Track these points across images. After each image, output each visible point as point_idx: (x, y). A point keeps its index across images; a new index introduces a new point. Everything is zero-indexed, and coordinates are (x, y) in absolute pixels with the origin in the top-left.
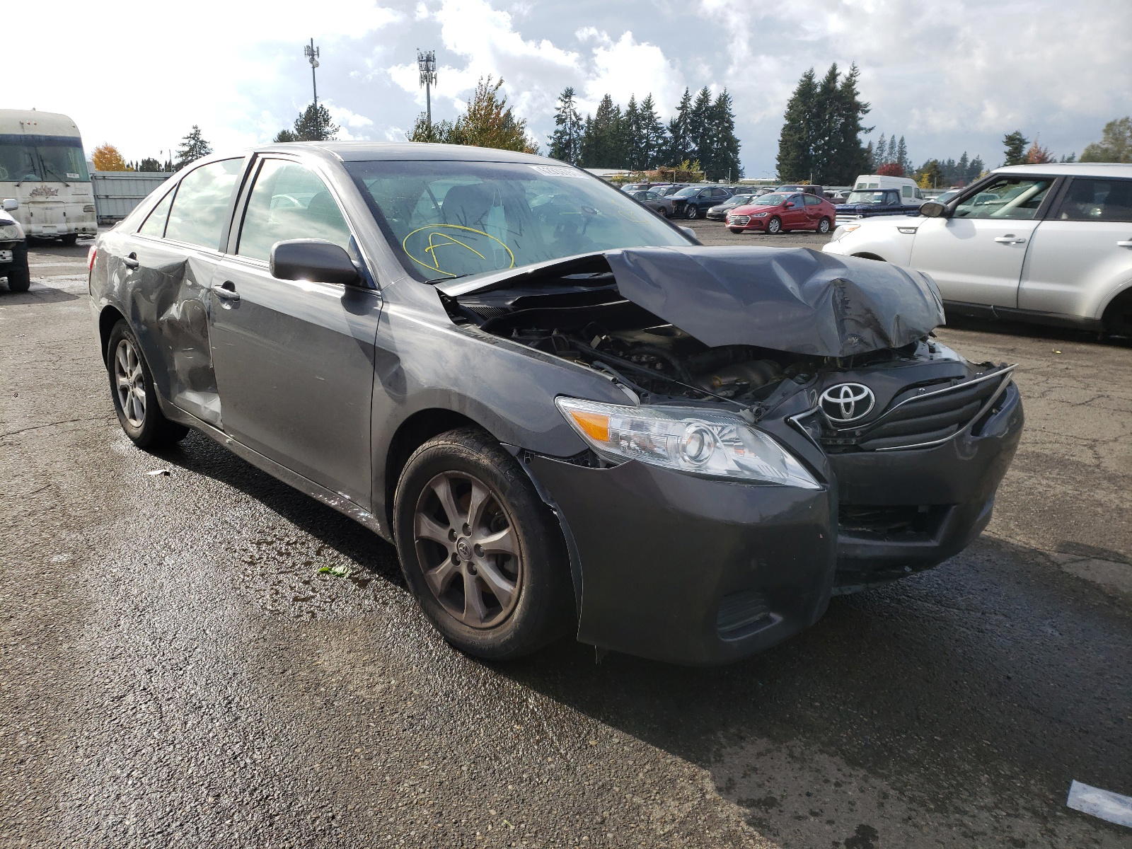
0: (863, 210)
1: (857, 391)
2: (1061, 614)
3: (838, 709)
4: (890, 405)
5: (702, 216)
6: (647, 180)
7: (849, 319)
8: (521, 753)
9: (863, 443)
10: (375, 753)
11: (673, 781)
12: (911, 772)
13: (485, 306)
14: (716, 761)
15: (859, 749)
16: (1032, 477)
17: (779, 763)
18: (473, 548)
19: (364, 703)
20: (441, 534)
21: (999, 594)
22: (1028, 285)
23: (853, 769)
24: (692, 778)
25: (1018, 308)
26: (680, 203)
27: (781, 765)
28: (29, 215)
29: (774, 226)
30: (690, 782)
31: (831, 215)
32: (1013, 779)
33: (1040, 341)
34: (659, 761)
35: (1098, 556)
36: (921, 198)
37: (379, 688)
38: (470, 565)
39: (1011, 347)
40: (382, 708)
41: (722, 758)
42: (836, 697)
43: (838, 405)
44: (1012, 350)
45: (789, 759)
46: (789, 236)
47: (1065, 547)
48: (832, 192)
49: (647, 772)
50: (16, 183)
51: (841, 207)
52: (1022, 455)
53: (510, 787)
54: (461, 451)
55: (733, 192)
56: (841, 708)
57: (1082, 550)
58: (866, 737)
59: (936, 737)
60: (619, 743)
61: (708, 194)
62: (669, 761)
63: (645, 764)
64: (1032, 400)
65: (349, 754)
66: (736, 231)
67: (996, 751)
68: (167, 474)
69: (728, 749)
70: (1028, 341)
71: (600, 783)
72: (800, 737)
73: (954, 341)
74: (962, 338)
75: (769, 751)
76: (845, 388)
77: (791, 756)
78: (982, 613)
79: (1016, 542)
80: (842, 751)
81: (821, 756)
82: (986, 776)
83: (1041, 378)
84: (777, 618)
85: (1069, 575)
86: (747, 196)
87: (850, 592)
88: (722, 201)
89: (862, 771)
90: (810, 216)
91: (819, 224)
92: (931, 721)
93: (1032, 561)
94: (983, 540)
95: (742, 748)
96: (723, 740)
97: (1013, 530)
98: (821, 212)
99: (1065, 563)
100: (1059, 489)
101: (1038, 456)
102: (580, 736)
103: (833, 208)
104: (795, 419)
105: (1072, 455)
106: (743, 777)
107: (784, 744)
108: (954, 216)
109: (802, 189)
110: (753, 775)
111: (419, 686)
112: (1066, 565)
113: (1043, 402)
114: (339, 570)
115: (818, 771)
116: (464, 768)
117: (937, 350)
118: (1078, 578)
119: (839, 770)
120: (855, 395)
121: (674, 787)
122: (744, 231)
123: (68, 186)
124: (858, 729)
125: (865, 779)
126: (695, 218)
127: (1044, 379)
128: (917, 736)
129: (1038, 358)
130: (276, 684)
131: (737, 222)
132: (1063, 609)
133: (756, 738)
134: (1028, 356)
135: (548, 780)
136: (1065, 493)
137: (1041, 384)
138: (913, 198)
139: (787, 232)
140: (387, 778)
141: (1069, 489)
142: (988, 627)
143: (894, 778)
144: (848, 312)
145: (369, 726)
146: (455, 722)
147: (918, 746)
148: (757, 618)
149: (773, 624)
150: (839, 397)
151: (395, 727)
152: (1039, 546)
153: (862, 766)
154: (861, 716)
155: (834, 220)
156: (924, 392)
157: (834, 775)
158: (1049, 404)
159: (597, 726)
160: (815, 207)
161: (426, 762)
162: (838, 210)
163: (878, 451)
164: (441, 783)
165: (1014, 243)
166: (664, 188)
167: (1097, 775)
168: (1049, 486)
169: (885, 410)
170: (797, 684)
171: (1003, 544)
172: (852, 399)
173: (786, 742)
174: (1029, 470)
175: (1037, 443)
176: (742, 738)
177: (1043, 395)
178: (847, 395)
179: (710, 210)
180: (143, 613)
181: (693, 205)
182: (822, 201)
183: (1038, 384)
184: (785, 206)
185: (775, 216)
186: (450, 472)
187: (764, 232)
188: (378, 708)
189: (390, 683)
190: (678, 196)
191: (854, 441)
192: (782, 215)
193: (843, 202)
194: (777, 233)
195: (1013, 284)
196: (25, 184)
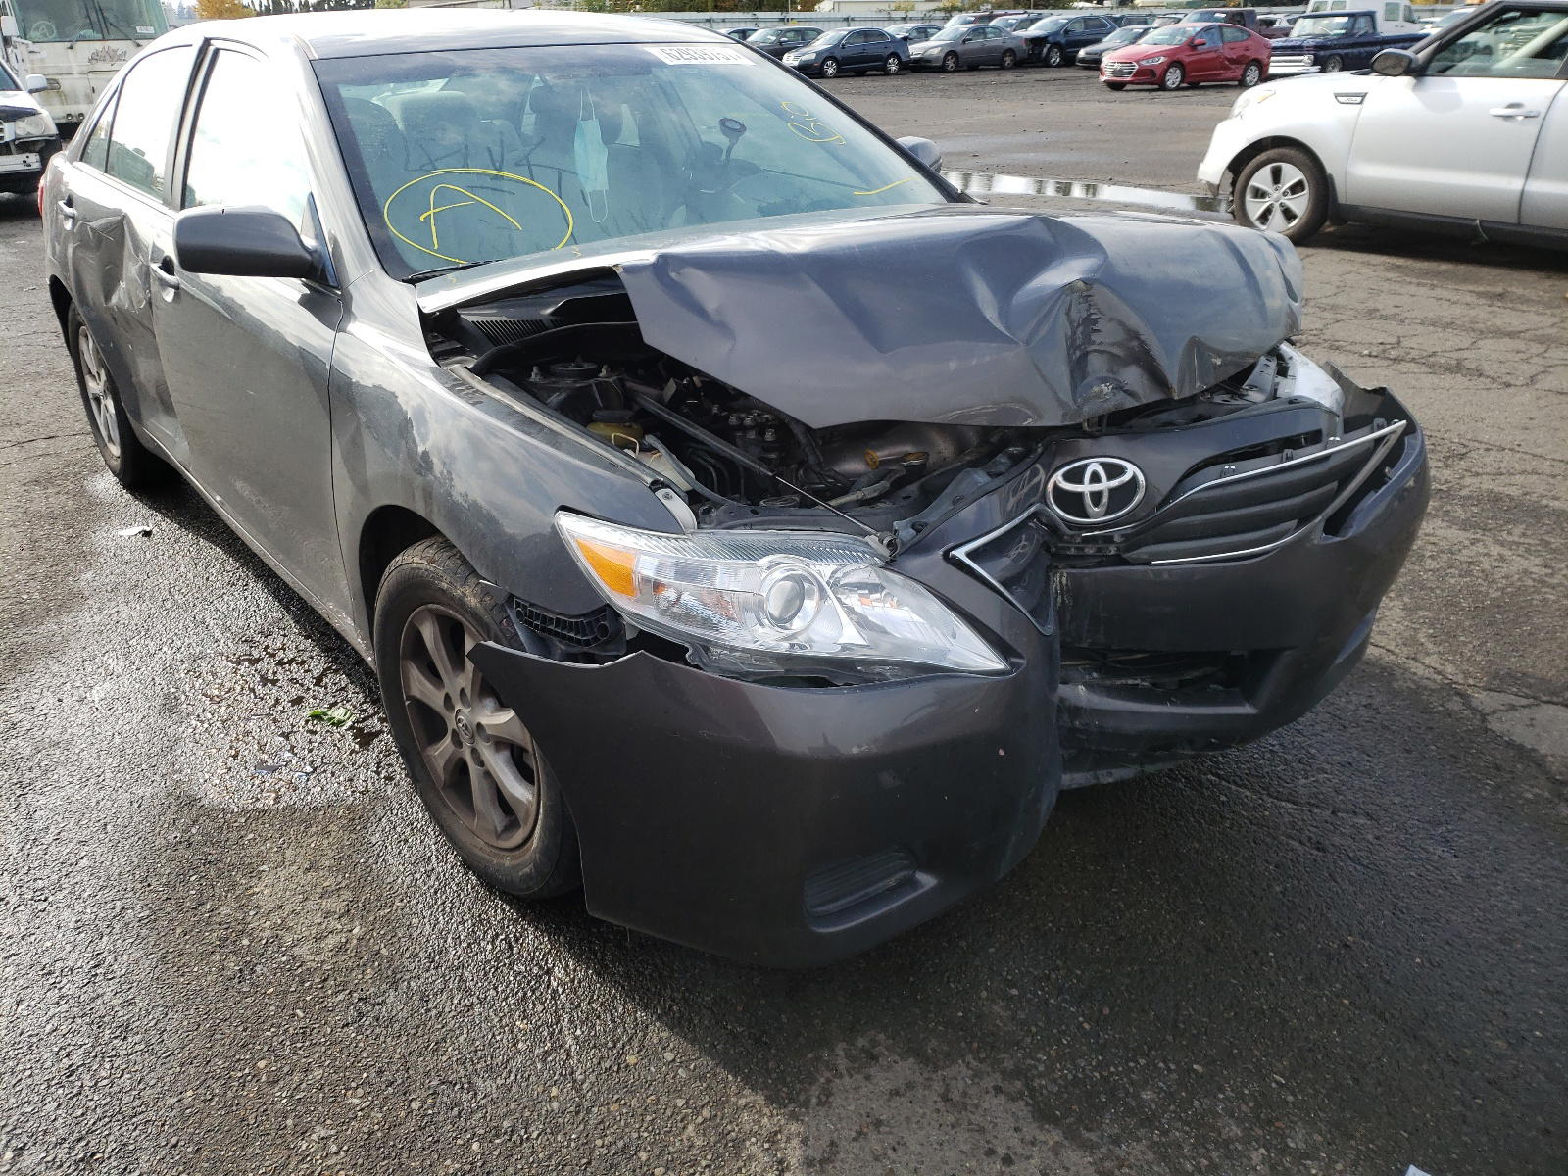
0: (1315, 47)
1: (1114, 471)
2: (1466, 816)
3: (1046, 1002)
4: (1174, 492)
5: (1069, 61)
6: (989, 7)
7: (1095, 351)
8: (512, 1077)
9: (1129, 551)
10: (286, 1069)
11: (739, 1144)
12: (1139, 1140)
13: (503, 319)
14: (820, 1103)
15: (1060, 1086)
16: (1478, 540)
17: (921, 1111)
18: (475, 728)
19: (300, 970)
20: (435, 699)
21: (1369, 774)
22: (1539, 187)
23: (1041, 1128)
24: (772, 1138)
25: (1519, 224)
26: (1037, 42)
27: (925, 1114)
28: (90, 91)
29: (1173, 78)
30: (767, 1145)
31: (1263, 56)
32: (1308, 1158)
33: (1549, 278)
34: (728, 1101)
35: (1555, 699)
36: (1413, 22)
37: (332, 941)
38: (474, 751)
39: (1499, 290)
40: (326, 980)
41: (831, 1099)
42: (1048, 978)
43: (1080, 495)
44: (1501, 295)
45: (940, 1105)
46: (1197, 92)
47: (1499, 681)
48: (1272, 16)
49: (702, 1123)
50: (68, 44)
51: (1280, 44)
52: (1469, 497)
53: (475, 1146)
54: (440, 579)
55: (1118, 22)
56: (1052, 1001)
57: (1530, 686)
58: (1079, 1061)
59: (1195, 1067)
60: (674, 1061)
61: (1079, 28)
62: (742, 1102)
63: (703, 1107)
64: (1511, 390)
65: (247, 1071)
66: (1116, 86)
67: (1290, 1098)
68: (147, 534)
69: (846, 1079)
70: (1530, 277)
71: (621, 1144)
72: (970, 1058)
73: (1409, 280)
74: (1426, 274)
75: (910, 1086)
76: (1094, 466)
77: (945, 1098)
78: (1333, 813)
79: (1420, 671)
80: (1032, 1090)
81: (995, 1101)
82: (1263, 1151)
83: (1536, 348)
84: (927, 881)
85: (1497, 737)
86: (1138, 29)
87: (1111, 780)
88: (1098, 37)
89: (1054, 1133)
90: (1229, 60)
91: (1245, 71)
92: (1194, 1032)
93: (1440, 708)
94: (1368, 664)
95: (868, 1078)
96: (842, 1064)
97: (1422, 644)
98: (1248, 54)
99: (1494, 712)
100: (1518, 564)
101: (1496, 499)
102: (615, 1046)
103: (1266, 46)
104: (960, 553)
105: (1555, 498)
106: (855, 1139)
107: (940, 1073)
108: (1428, 73)
109: (1224, 15)
110: (873, 1136)
111: (395, 939)
112: (1496, 716)
113: (1527, 396)
114: (338, 713)
115: (982, 1130)
116: (415, 1105)
117: (1289, 373)
118: (1510, 744)
119: (1017, 1130)
120: (1110, 478)
121: (737, 1155)
122: (1128, 87)
123: (139, 45)
124: (1069, 1045)
125: (1056, 1150)
126: (1059, 66)
127: (1541, 349)
128: (1164, 1062)
129: (1540, 310)
130: (179, 931)
131: (1118, 73)
132: (1470, 806)
133: (897, 1058)
134: (1524, 307)
135: (539, 1135)
136: (1526, 572)
137: (1534, 360)
138: (1401, 22)
139: (1194, 86)
140: (290, 1122)
141: (1534, 565)
142: (1337, 840)
143: (1104, 1150)
144: (1094, 337)
145: (294, 1015)
146: (428, 1011)
147: (1161, 1084)
148: (891, 882)
149: (921, 891)
150: (1080, 482)
151: (335, 1018)
152: (1460, 678)
153: (1056, 1122)
154: (1081, 1019)
155: (1268, 65)
156: (1234, 472)
157: (1006, 1140)
158: (1538, 398)
159: (647, 1027)
160: (1237, 45)
161: (360, 1091)
162: (1275, 48)
163: (1156, 565)
164: (370, 1133)
165: (1520, 118)
166: (1013, 19)
167: (1455, 1156)
168: (1502, 558)
169: (1165, 501)
170: (992, 950)
171: (1398, 672)
172: (1105, 485)
173: (943, 1069)
174: (1475, 527)
175: (1502, 474)
176: (874, 1058)
177: (1532, 380)
178: (1095, 478)
179: (1082, 53)
180: (26, 791)
181: (1056, 45)
182: (1250, 36)
183: (1527, 360)
184: (1192, 45)
185: (1176, 63)
186: (435, 606)
187: (1156, 87)
188: (317, 980)
189: (351, 931)
190: (1034, 31)
191: (1113, 550)
192: (1187, 59)
193: (1286, 33)
194: (1178, 89)
195: (1513, 185)
196: (79, 45)
